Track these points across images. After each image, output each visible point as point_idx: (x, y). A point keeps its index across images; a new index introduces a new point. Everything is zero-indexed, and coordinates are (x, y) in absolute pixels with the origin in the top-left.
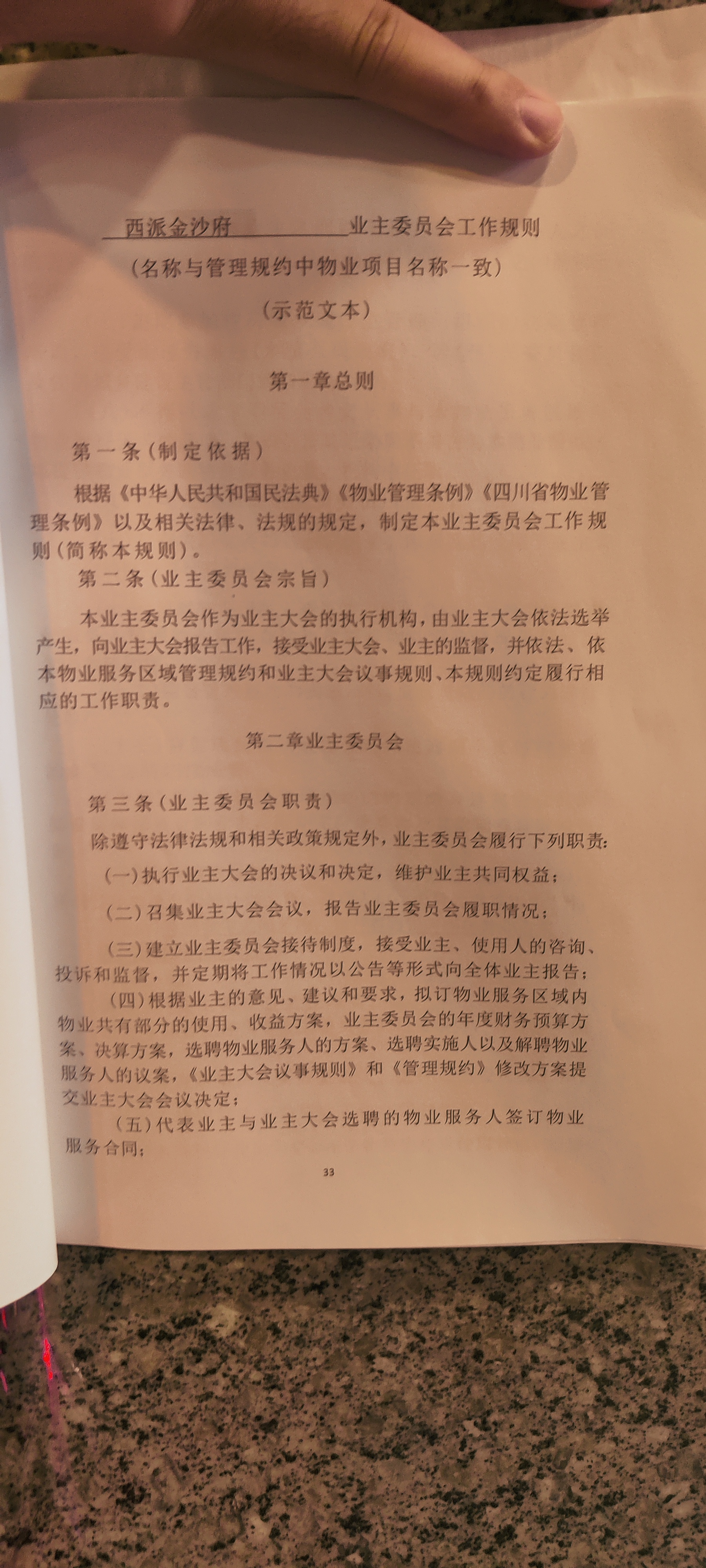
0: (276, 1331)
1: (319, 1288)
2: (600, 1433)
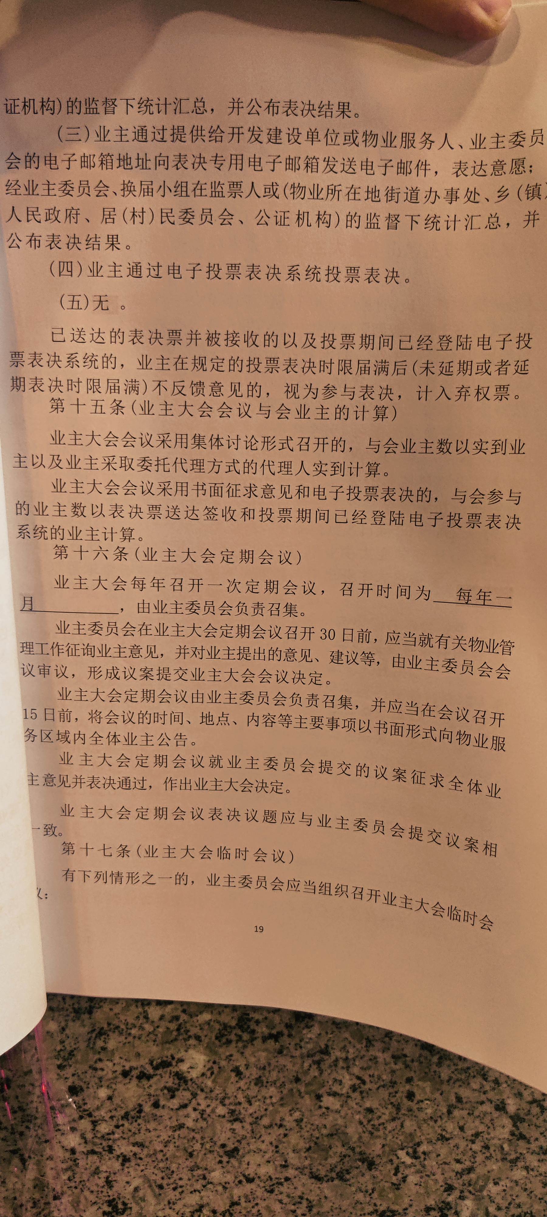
0: (238, 1072)
1: (276, 1037)
2: (514, 1162)
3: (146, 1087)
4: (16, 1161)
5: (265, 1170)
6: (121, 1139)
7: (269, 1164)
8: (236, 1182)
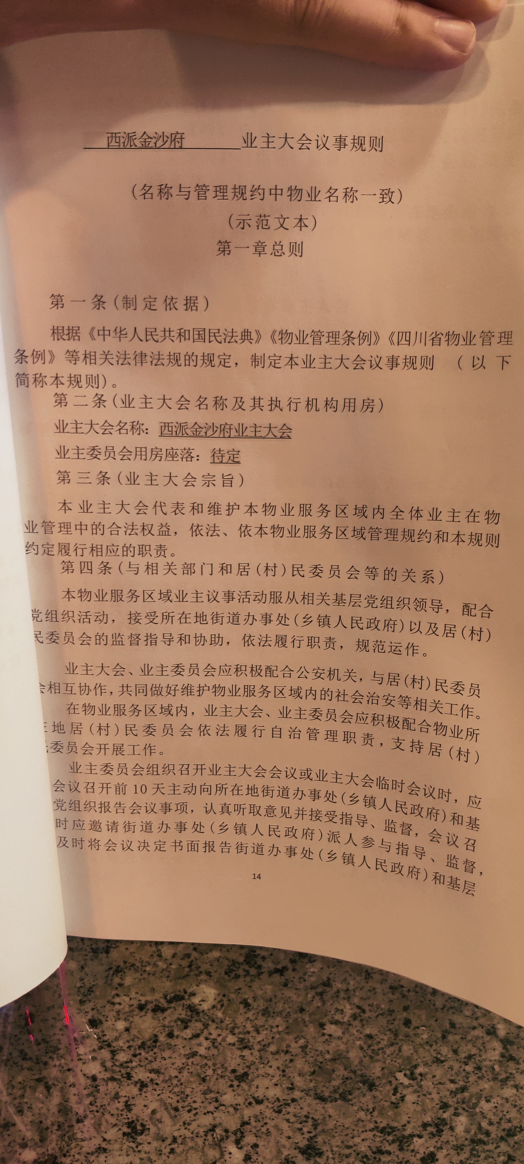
3: (161, 1018)
4: (41, 1088)
5: (274, 1092)
6: (138, 1066)
7: (277, 1087)
8: (246, 1104)
